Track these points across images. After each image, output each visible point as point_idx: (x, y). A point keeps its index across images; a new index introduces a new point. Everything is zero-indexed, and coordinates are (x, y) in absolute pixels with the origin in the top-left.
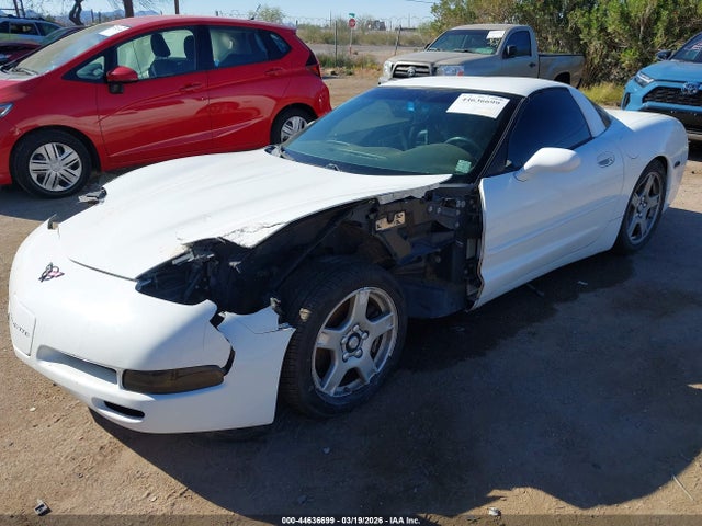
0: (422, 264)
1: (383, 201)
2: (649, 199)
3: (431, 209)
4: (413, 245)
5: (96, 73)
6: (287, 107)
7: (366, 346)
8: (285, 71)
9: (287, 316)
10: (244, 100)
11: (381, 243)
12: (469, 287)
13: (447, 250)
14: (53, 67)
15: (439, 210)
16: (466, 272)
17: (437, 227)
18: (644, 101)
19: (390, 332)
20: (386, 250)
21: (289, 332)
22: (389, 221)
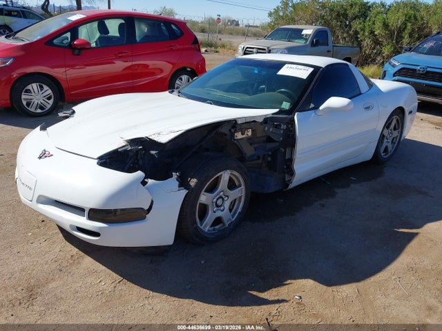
0: (260, 161)
1: (239, 122)
2: (394, 132)
3: (267, 128)
4: (255, 149)
5: (64, 42)
6: (179, 69)
7: (227, 204)
8: (179, 47)
9: (183, 183)
10: (152, 63)
11: (237, 146)
12: (286, 176)
13: (275, 153)
14: (39, 37)
15: (271, 130)
16: (285, 167)
17: (269, 140)
18: (394, 75)
19: (240, 197)
20: (240, 151)
21: (184, 192)
22: (243, 134)
